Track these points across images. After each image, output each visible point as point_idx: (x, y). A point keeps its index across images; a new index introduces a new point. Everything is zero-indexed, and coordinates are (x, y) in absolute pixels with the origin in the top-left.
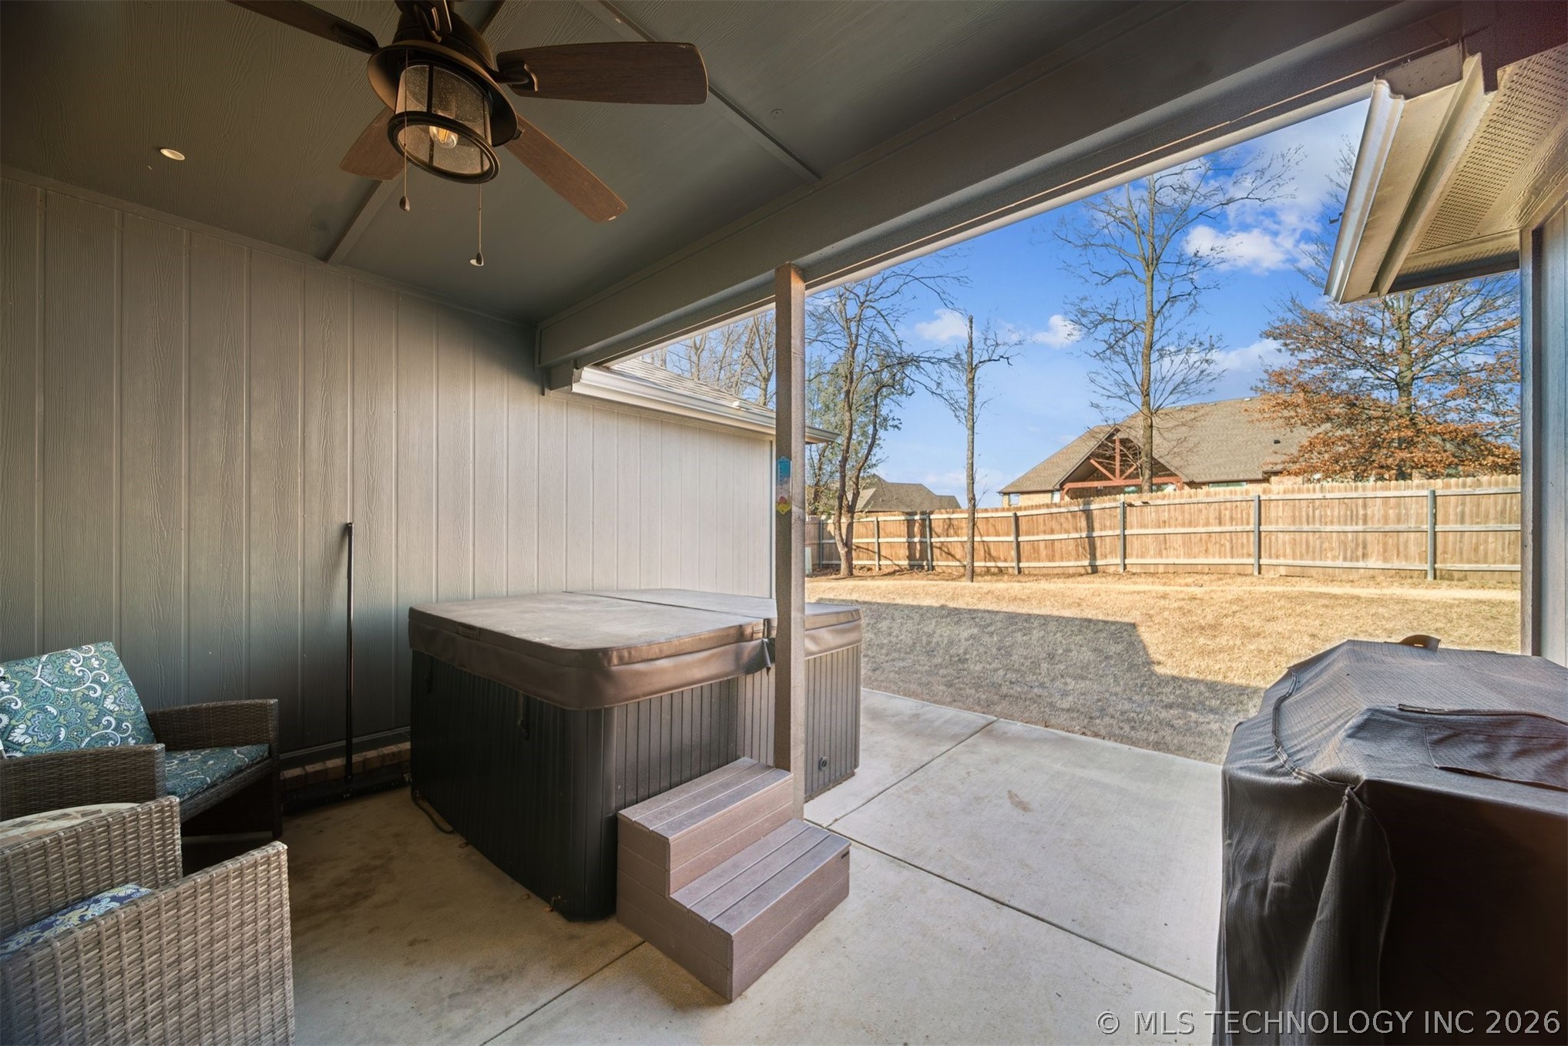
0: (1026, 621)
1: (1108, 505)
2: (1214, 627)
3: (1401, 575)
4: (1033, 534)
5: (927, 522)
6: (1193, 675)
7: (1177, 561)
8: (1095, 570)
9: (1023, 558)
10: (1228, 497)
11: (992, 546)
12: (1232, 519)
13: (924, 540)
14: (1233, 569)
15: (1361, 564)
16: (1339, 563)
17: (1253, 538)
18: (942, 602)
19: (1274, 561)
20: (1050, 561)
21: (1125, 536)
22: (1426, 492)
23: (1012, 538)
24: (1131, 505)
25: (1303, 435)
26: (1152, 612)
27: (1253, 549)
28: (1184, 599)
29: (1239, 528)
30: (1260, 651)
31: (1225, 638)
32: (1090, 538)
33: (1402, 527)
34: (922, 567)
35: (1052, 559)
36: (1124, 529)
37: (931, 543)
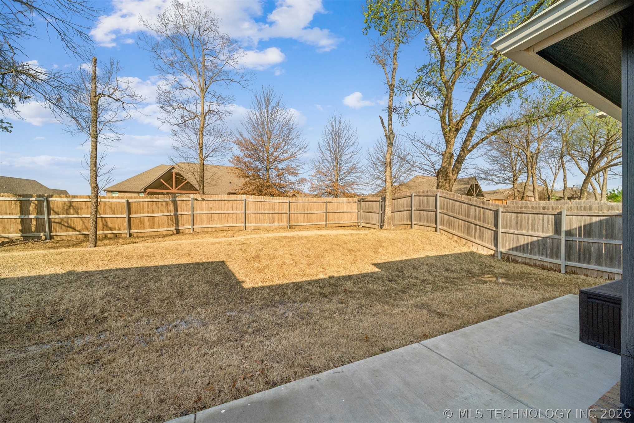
0: (155, 271)
1: (185, 199)
2: (258, 257)
3: (282, 227)
4: (140, 213)
5: (45, 204)
6: (260, 285)
7: (216, 226)
8: (178, 232)
9: (133, 228)
10: (235, 199)
11: (108, 221)
12: (236, 208)
13: (40, 216)
14: (237, 228)
15: (273, 225)
16: (268, 224)
17: (243, 215)
18: (69, 268)
19: (250, 225)
20: (151, 228)
21: (193, 214)
22: (288, 201)
23: (125, 215)
24: (196, 200)
25: (242, 181)
26: (229, 253)
27: (243, 220)
28: (240, 245)
29: (239, 212)
30: (278, 265)
31: (264, 261)
32: (176, 215)
33: (283, 212)
34: (39, 238)
35: (153, 227)
36: (193, 211)
37: (49, 220)
